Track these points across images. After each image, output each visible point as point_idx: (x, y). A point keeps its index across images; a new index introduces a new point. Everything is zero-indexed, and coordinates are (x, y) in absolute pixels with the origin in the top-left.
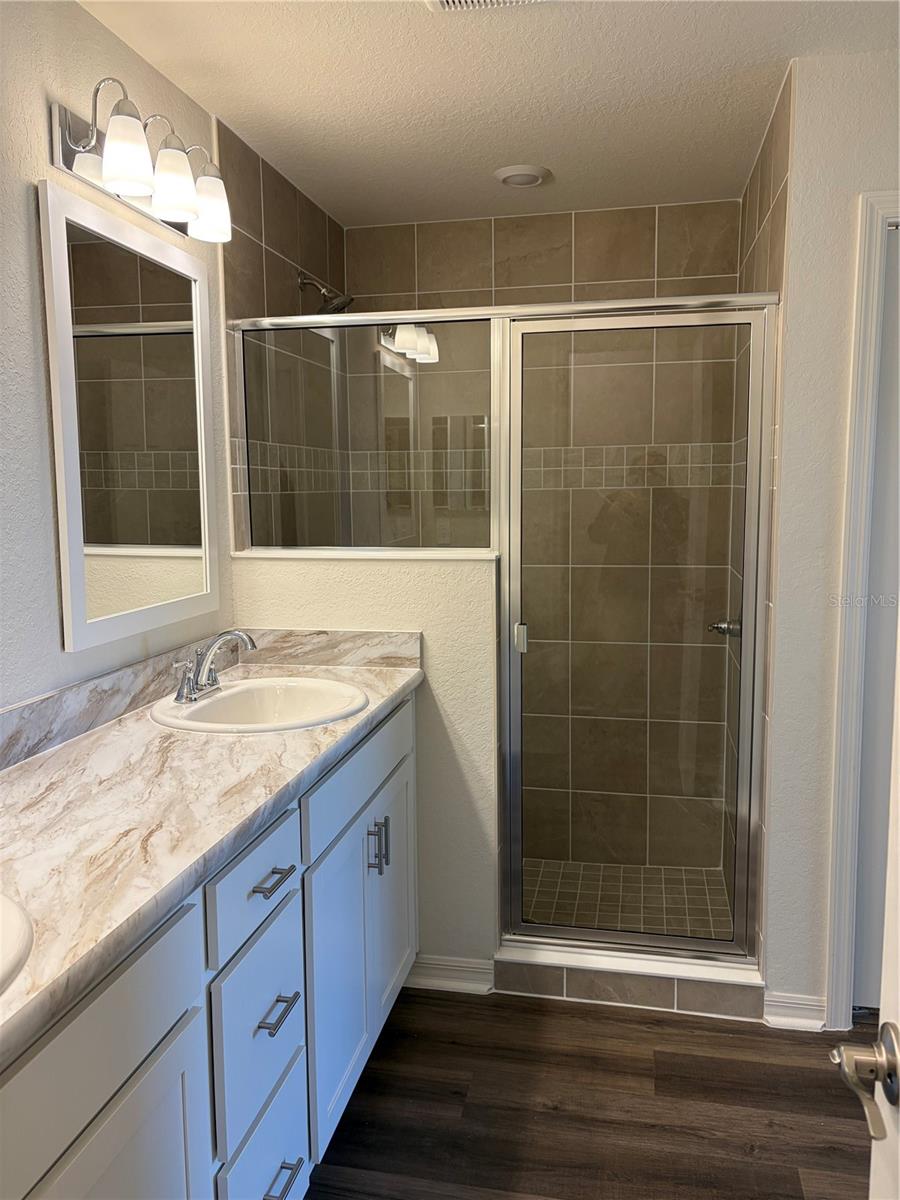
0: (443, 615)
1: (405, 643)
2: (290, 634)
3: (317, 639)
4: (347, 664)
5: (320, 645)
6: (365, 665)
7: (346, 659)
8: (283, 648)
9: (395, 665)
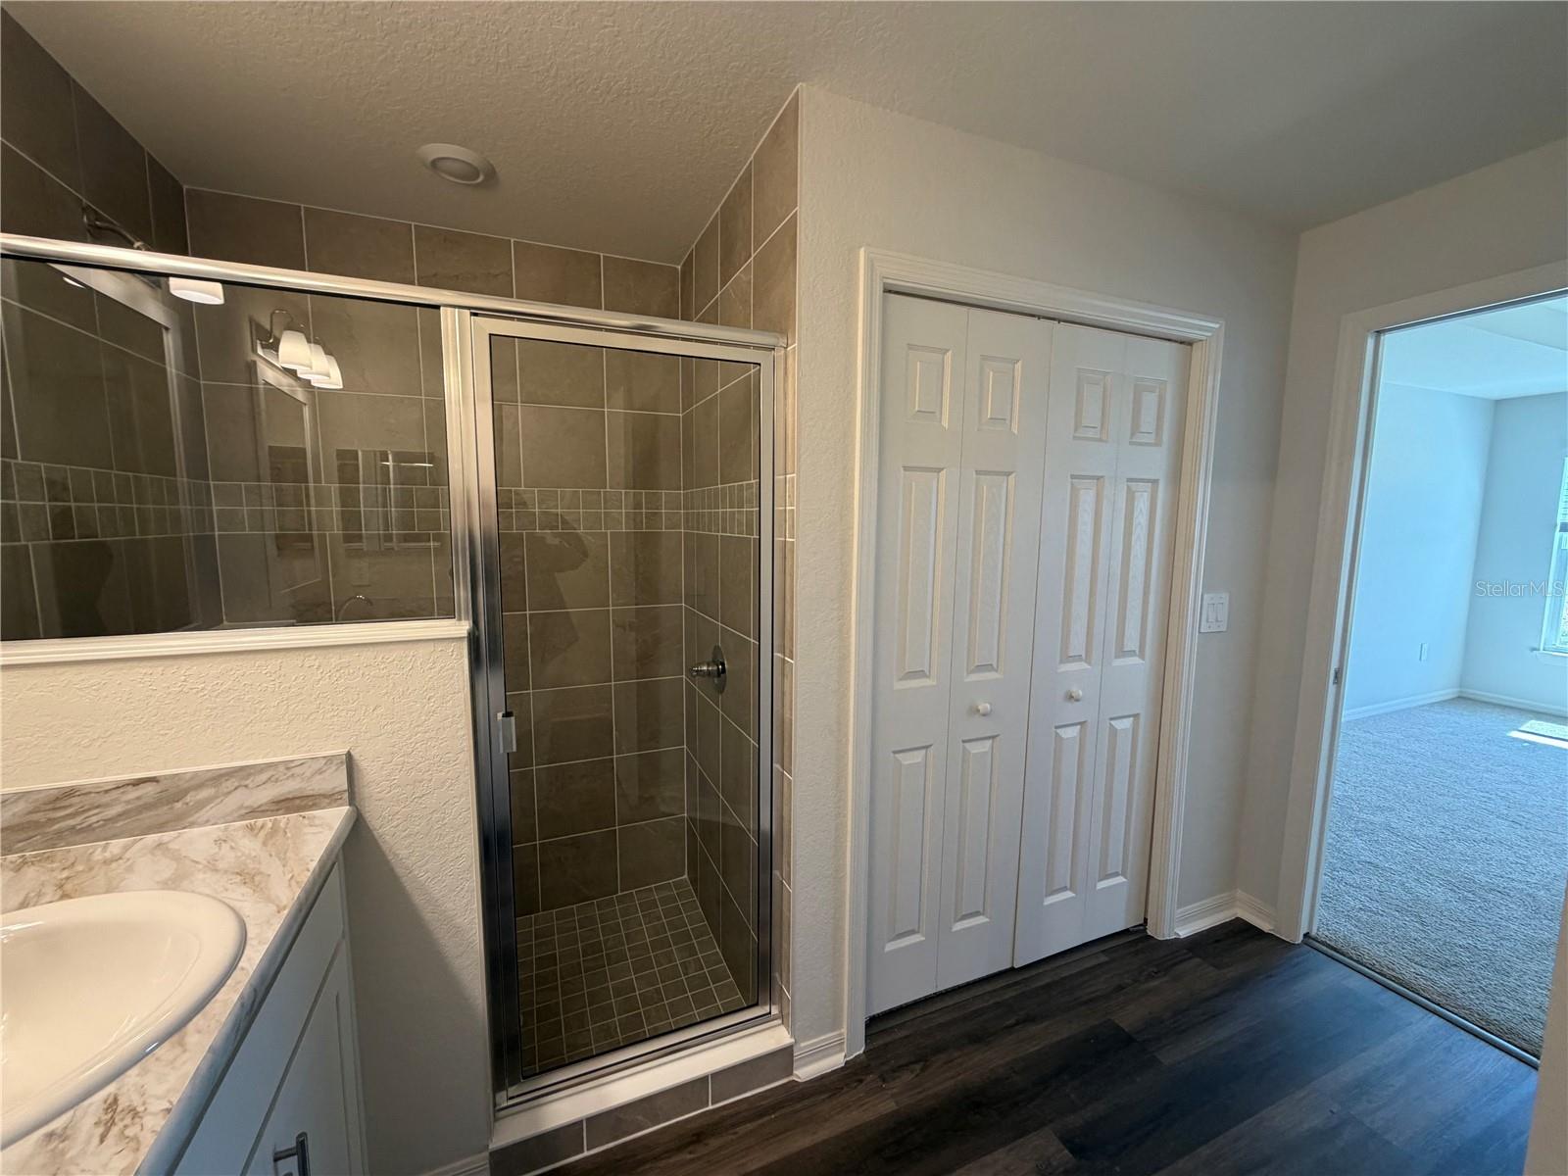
0: (384, 722)
1: (320, 772)
2: (70, 793)
3: (133, 794)
4: (207, 822)
5: (141, 803)
6: (242, 818)
7: (204, 814)
8: (52, 821)
9: (299, 809)
